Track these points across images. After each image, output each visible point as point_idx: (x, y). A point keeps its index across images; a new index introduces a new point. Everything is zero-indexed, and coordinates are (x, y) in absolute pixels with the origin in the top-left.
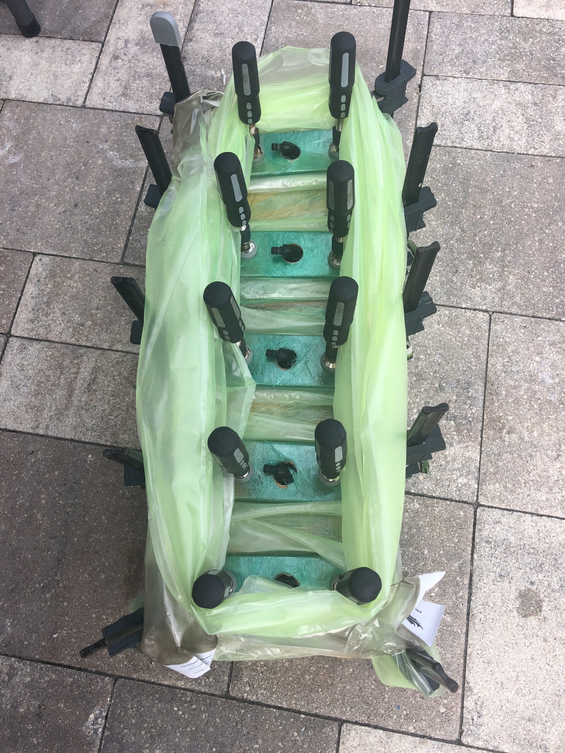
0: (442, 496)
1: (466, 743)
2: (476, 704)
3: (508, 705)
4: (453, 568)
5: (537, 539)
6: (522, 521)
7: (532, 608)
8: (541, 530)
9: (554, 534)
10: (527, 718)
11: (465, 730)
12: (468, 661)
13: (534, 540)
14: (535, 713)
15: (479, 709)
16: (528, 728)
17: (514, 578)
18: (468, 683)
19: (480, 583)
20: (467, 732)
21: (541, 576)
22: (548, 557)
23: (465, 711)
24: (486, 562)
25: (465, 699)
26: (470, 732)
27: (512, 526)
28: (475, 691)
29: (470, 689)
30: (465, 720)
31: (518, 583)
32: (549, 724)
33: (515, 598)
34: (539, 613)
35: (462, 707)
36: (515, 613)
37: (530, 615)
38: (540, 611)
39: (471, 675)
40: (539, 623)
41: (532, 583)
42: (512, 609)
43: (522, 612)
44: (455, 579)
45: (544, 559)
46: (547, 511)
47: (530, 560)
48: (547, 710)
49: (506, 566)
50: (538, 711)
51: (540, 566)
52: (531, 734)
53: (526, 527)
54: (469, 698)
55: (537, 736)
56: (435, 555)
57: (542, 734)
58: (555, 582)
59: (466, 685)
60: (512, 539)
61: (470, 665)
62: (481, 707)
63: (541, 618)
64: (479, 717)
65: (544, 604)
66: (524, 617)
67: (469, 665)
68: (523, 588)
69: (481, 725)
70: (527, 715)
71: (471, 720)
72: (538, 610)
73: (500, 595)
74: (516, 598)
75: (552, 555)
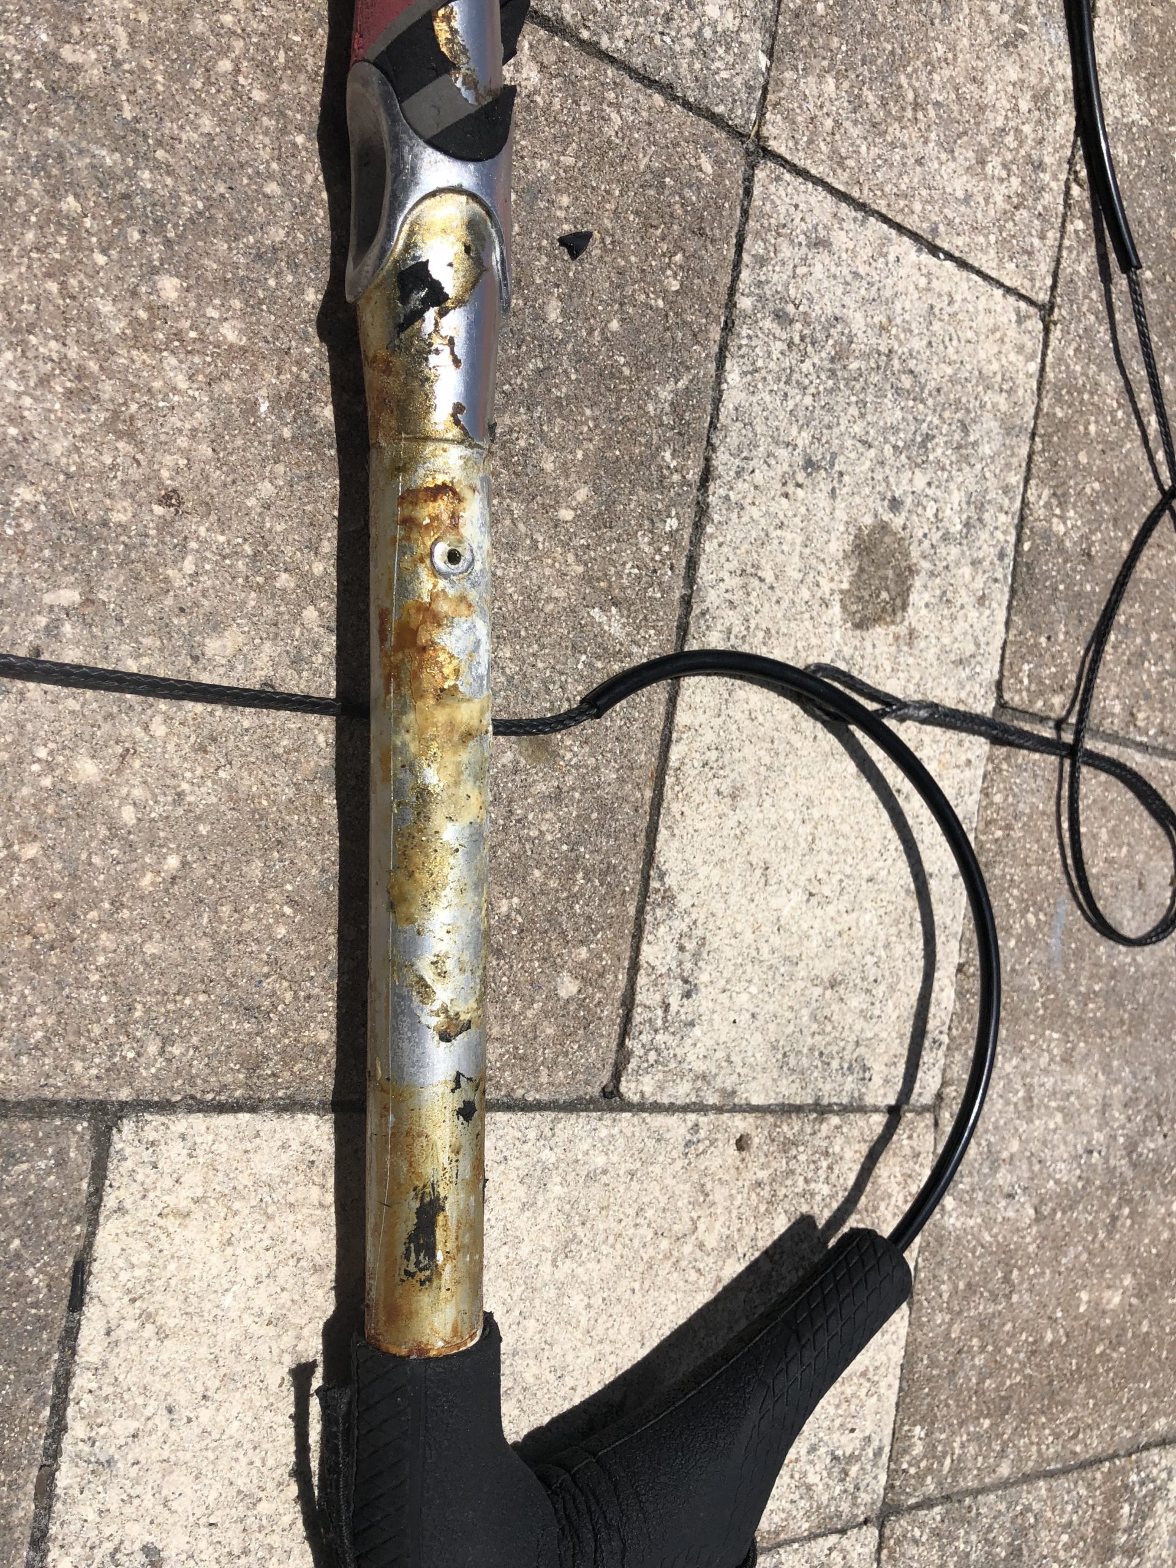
0: (637, 62)
1: (636, 1099)
2: (682, 948)
3: (775, 940)
4: (650, 408)
5: (924, 342)
6: (891, 258)
7: (884, 595)
8: (937, 311)
9: (970, 334)
10: (826, 976)
11: (639, 1051)
12: (668, 794)
13: (918, 344)
14: (851, 957)
15: (688, 965)
16: (827, 1012)
17: (846, 478)
18: (661, 877)
19: (740, 485)
20: (644, 1058)
21: (920, 480)
22: (947, 414)
23: (642, 980)
24: (768, 398)
25: (648, 937)
26: (652, 1056)
27: (862, 271)
28: (684, 901)
29: (669, 898)
30: (639, 1015)
31: (857, 500)
32: (880, 990)
33: (841, 555)
34: (899, 614)
35: (634, 968)
36: (836, 610)
37: (877, 620)
38: (904, 607)
39: (675, 844)
40: (893, 649)
41: (895, 504)
42: (827, 596)
43: (854, 608)
44: (653, 457)
45: (936, 421)
46: (960, 241)
47: (899, 414)
48: (880, 945)
49: (829, 427)
50: (858, 949)
51: (923, 444)
52: (829, 1029)
53: (900, 288)
54: (662, 929)
55: (846, 1033)
56: (591, 332)
57: (860, 1024)
58: (956, 507)
59: (655, 884)
60: (857, 321)
61: (676, 808)
62: (696, 956)
63: (902, 630)
64: (687, 995)
65: (918, 582)
66: (858, 626)
67: (673, 806)
68: (868, 520)
69: (692, 1024)
70: (825, 968)
71: (660, 1012)
72: (899, 602)
73: (799, 540)
74: (846, 557)
75: (957, 410)
